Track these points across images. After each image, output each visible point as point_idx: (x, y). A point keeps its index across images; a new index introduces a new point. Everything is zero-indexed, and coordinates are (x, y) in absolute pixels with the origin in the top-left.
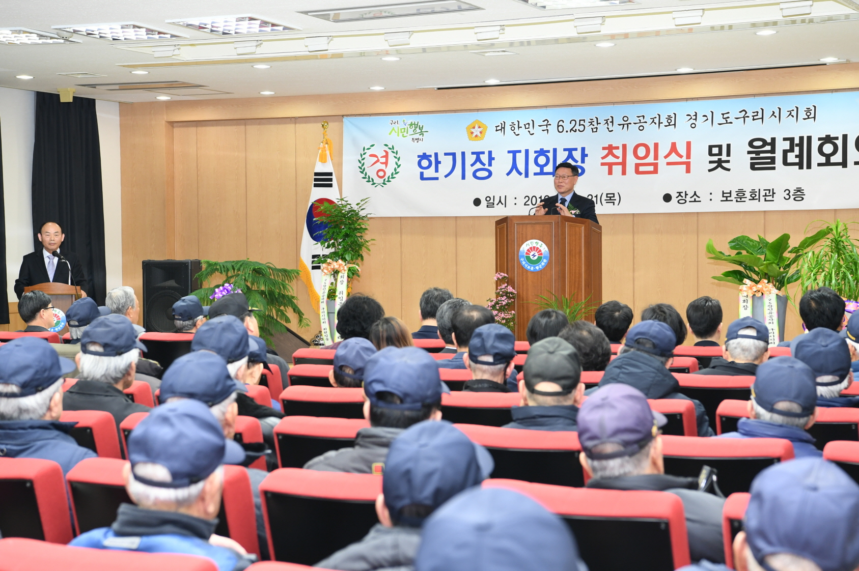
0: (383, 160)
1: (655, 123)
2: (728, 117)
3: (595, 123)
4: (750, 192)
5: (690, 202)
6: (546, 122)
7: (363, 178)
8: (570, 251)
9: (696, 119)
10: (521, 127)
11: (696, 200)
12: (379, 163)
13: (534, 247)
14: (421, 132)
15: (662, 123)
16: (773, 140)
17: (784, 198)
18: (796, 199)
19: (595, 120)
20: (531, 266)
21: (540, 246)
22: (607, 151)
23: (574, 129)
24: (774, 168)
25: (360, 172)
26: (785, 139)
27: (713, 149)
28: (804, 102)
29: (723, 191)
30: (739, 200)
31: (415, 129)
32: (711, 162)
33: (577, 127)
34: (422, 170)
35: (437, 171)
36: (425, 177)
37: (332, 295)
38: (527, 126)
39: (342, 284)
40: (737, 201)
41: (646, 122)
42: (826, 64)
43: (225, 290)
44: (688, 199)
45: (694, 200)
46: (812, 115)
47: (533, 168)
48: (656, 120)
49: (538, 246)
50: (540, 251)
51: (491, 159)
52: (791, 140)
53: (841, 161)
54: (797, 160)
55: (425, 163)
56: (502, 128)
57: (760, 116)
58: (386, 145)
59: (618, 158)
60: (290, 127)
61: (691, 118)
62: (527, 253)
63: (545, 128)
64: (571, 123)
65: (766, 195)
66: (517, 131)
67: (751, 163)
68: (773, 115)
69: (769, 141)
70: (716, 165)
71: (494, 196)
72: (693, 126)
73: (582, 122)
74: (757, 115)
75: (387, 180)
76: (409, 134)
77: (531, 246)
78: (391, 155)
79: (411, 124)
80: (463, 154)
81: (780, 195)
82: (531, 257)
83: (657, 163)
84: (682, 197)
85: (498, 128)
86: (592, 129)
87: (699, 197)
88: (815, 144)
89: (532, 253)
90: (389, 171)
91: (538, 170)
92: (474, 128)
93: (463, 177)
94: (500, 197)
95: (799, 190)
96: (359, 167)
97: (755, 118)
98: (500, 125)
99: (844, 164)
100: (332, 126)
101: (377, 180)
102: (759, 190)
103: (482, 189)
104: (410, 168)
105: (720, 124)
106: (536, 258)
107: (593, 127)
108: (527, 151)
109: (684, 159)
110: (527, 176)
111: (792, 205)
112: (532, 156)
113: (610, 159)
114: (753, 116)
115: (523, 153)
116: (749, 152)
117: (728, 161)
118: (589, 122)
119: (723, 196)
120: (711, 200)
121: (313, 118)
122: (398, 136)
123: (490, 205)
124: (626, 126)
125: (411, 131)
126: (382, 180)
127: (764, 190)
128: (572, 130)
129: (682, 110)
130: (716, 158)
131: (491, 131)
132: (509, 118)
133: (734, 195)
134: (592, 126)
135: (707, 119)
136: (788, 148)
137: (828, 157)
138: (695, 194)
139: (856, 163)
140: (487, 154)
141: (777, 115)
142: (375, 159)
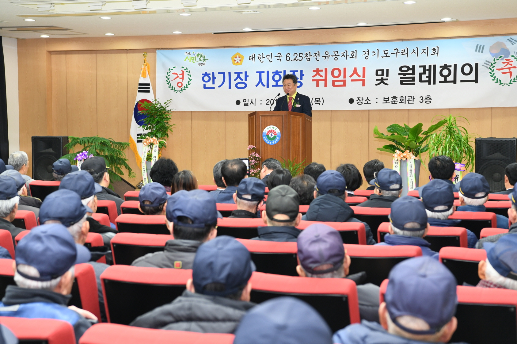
0: (181, 76)
1: (344, 56)
2: (387, 53)
3: (308, 56)
4: (400, 98)
6: (279, 54)
7: (169, 87)
8: (293, 133)
9: (368, 54)
10: (264, 57)
11: (368, 102)
12: (178, 78)
13: (272, 130)
14: (204, 59)
15: (348, 56)
16: (414, 67)
17: (420, 101)
18: (427, 102)
19: (309, 54)
20: (270, 141)
21: (275, 130)
22: (315, 73)
23: (296, 59)
24: (414, 84)
25: (167, 83)
26: (420, 67)
27: (378, 72)
28: (432, 44)
29: (384, 97)
31: (200, 58)
32: (377, 80)
33: (298, 58)
34: (205, 83)
35: (214, 83)
36: (206, 87)
37: (149, 158)
38: (268, 57)
39: (155, 151)
40: (392, 103)
41: (339, 55)
42: (444, 22)
43: (83, 155)
44: (364, 102)
45: (367, 102)
46: (436, 52)
47: (272, 82)
48: (345, 54)
49: (274, 130)
50: (275, 132)
51: (246, 76)
52: (424, 67)
53: (453, 80)
54: (427, 79)
55: (206, 78)
56: (253, 58)
57: (406, 52)
58: (183, 67)
59: (322, 76)
60: (124, 56)
61: (366, 53)
62: (267, 134)
63: (278, 58)
64: (294, 55)
65: (409, 100)
66: (262, 60)
67: (400, 80)
68: (413, 52)
69: (411, 67)
70: (380, 81)
71: (248, 99)
72: (367, 58)
73: (301, 55)
74: (404, 52)
75: (183, 88)
76: (197, 60)
77: (270, 129)
78: (186, 74)
79: (198, 55)
80: (230, 73)
81: (417, 100)
82: (270, 136)
83: (345, 80)
84: (360, 100)
85: (251, 58)
86: (307, 59)
87: (370, 101)
88: (438, 70)
89: (270, 134)
90: (185, 83)
91: (274, 83)
92: (236, 57)
93: (230, 88)
94: (252, 100)
95: (428, 97)
96: (166, 80)
97: (403, 53)
98: (252, 56)
99: (455, 82)
100: (150, 55)
101: (178, 89)
102: (405, 97)
103: (241, 95)
104: (197, 82)
105: (382, 57)
106: (273, 136)
107: (307, 58)
108: (268, 72)
109: (361, 78)
110: (268, 87)
111: (424, 106)
112: (271, 75)
113: (318, 77)
114: (402, 52)
115: (266, 73)
116: (399, 74)
117: (387, 79)
118: (305, 55)
119: (384, 100)
120: (377, 102)
121: (138, 50)
122: (190, 62)
123: (246, 104)
124: (327, 57)
125: (198, 59)
126: (180, 89)
127: (408, 97)
128: (295, 59)
129: (360, 48)
130: (380, 78)
131: (246, 60)
132: (257, 52)
133: (390, 99)
134: (307, 57)
135: (375, 54)
136: (422, 72)
137: (445, 77)
138: (368, 99)
139: (462, 81)
140: (244, 73)
141: (416, 52)
142: (176, 76)
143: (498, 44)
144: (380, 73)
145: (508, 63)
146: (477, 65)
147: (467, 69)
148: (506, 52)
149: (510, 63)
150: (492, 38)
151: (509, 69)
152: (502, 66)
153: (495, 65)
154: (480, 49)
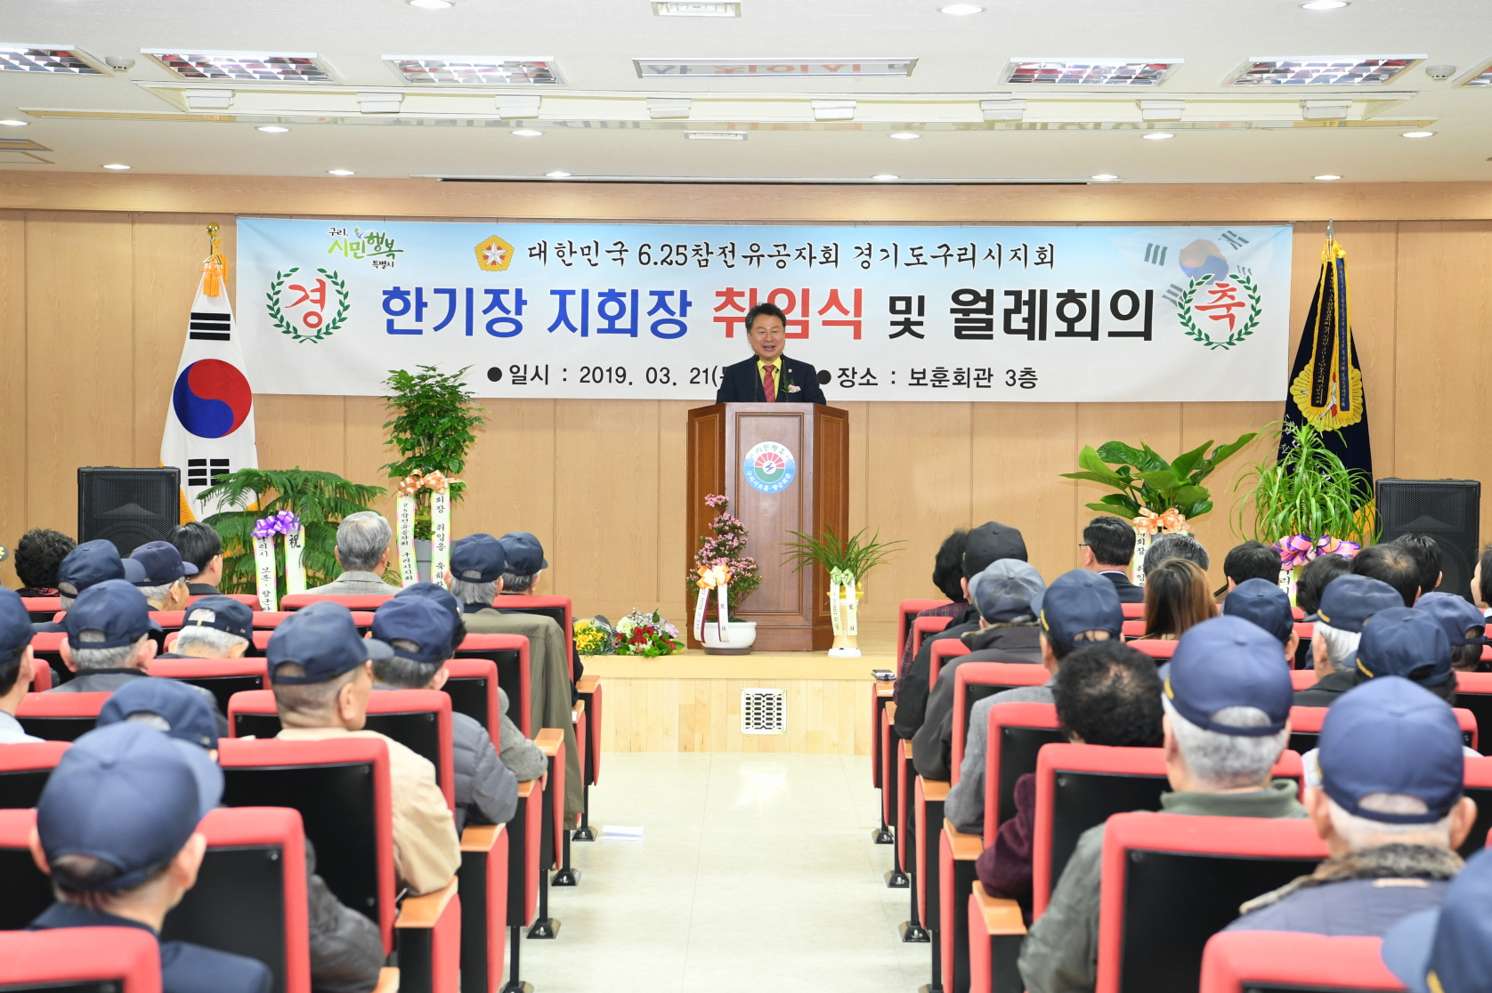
0: (317, 296)
1: (804, 258)
2: (921, 255)
3: (703, 252)
4: (955, 373)
5: (860, 384)
6: (620, 245)
7: (277, 326)
9: (870, 255)
10: (575, 252)
11: (871, 382)
12: (307, 301)
13: (770, 454)
14: (390, 251)
15: (815, 258)
16: (990, 292)
17: (1007, 382)
18: (1025, 385)
19: (704, 247)
20: (764, 485)
21: (781, 453)
22: (723, 299)
23: (668, 260)
24: (990, 337)
25: (271, 314)
26: (1007, 293)
27: (897, 303)
28: (1037, 238)
29: (913, 370)
30: (937, 383)
31: (378, 246)
32: (893, 323)
33: (674, 257)
34: (391, 317)
35: (419, 318)
36: (395, 328)
37: (423, 531)
38: (586, 251)
39: (441, 512)
40: (934, 386)
41: (789, 255)
43: (279, 522)
44: (857, 380)
45: (866, 382)
47: (596, 322)
48: (806, 253)
49: (777, 452)
50: (780, 460)
51: (520, 303)
52: (1018, 294)
53: (1089, 330)
54: (1025, 326)
55: (397, 304)
56: (540, 251)
57: (970, 255)
58: (322, 271)
59: (742, 310)
60: (123, 229)
61: (862, 253)
62: (757, 464)
63: (617, 255)
64: (662, 250)
65: (978, 378)
66: (567, 258)
68: (989, 254)
69: (983, 294)
70: (900, 328)
71: (525, 366)
72: (866, 265)
73: (681, 250)
74: (965, 254)
75: (324, 330)
76: (366, 252)
77: (764, 452)
78: (330, 289)
79: (371, 237)
80: (470, 292)
81: (1000, 378)
82: (765, 470)
83: (808, 321)
84: (848, 376)
85: (534, 252)
86: (699, 261)
87: (875, 378)
88: (1053, 303)
89: (766, 464)
90: (329, 314)
91: (605, 324)
92: (489, 248)
93: (469, 332)
94: (537, 367)
95: (1028, 371)
96: (269, 307)
97: (962, 257)
98: (538, 247)
99: (1094, 335)
100: (221, 232)
101: (304, 330)
102: (969, 369)
103: (504, 353)
104: (367, 314)
105: (908, 265)
106: (773, 471)
107: (700, 258)
108: (585, 293)
109: (851, 317)
110: (585, 333)
111: (1018, 394)
112: (594, 302)
113: (729, 312)
114: (959, 255)
115: (579, 295)
116: (953, 311)
117: (921, 323)
118: (694, 250)
119: (913, 378)
120: (893, 382)
121: (170, 215)
122: (346, 255)
123: (519, 380)
124: (755, 259)
125: (370, 248)
126: (314, 331)
127: (976, 370)
128: (664, 261)
129: (848, 240)
130: (901, 318)
131: (520, 256)
132: (554, 236)
133: (929, 375)
134: (698, 257)
135: (888, 256)
136: (1012, 306)
137: (1071, 322)
138: (868, 372)
139: (1111, 334)
140: (512, 294)
141: (996, 255)
142: (302, 294)
143: (1201, 245)
144: (901, 305)
145: (1224, 294)
146: (1149, 294)
147: (1125, 305)
148: (1220, 266)
149: (1229, 293)
150: (1185, 228)
151: (1229, 307)
152: (1209, 299)
153: (1193, 296)
154: (1156, 254)
